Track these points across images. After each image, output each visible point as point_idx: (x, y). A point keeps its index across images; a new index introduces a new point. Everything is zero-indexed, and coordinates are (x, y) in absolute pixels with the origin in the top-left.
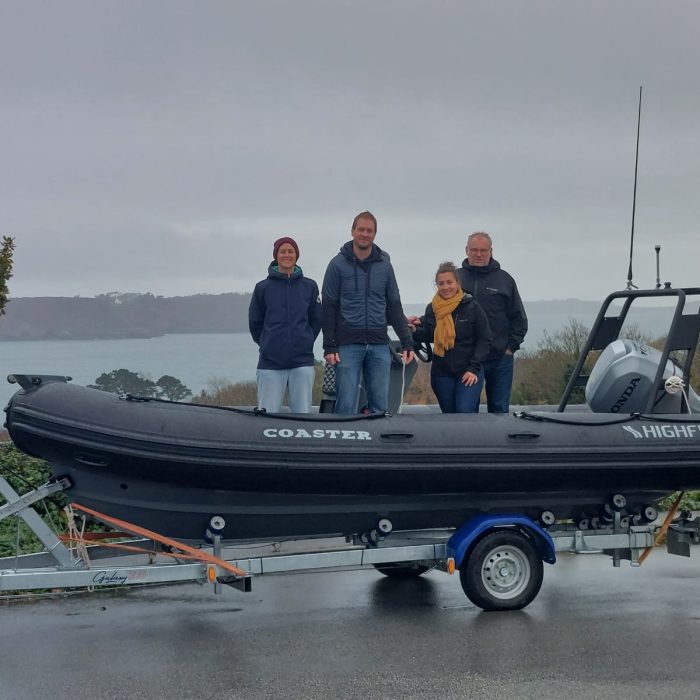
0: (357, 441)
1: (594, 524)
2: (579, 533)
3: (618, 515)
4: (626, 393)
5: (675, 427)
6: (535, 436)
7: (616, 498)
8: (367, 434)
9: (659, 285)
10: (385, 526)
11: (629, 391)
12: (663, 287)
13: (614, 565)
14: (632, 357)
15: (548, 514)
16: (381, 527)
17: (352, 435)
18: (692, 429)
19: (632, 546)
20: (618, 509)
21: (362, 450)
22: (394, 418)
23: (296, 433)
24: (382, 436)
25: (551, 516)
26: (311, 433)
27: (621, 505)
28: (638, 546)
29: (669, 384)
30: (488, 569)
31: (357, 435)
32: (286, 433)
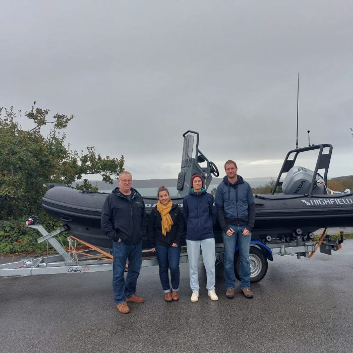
1: (288, 240)
2: (283, 246)
3: (299, 237)
4: (299, 187)
5: (325, 200)
6: (262, 205)
7: (298, 230)
9: (310, 145)
11: (300, 186)
13: (298, 258)
14: (301, 173)
15: (269, 237)
18: (332, 201)
19: (306, 251)
20: (298, 235)
23: (152, 205)
25: (270, 238)
27: (300, 233)
28: (309, 251)
29: (318, 183)
32: (148, 205)
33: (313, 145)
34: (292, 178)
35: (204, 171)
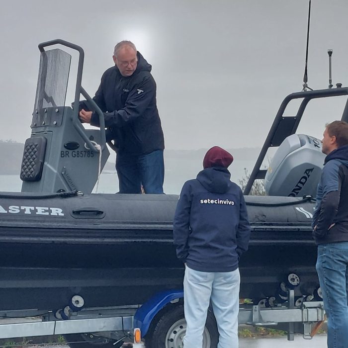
0: (50, 216)
1: (271, 303)
2: (256, 307)
3: (292, 293)
4: (300, 182)
7: (291, 276)
8: (60, 211)
9: (331, 86)
10: (77, 302)
11: (303, 180)
12: (335, 87)
13: (289, 339)
14: (306, 149)
16: (73, 303)
17: (46, 211)
19: (304, 320)
20: (292, 287)
21: (55, 225)
22: (86, 197)
24: (74, 212)
26: (7, 209)
27: (295, 283)
28: (310, 320)
30: (172, 340)
31: (50, 211)
33: (339, 85)
34: (286, 162)
35: (92, 138)
